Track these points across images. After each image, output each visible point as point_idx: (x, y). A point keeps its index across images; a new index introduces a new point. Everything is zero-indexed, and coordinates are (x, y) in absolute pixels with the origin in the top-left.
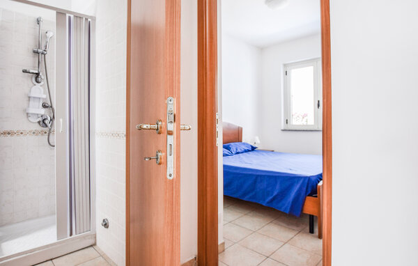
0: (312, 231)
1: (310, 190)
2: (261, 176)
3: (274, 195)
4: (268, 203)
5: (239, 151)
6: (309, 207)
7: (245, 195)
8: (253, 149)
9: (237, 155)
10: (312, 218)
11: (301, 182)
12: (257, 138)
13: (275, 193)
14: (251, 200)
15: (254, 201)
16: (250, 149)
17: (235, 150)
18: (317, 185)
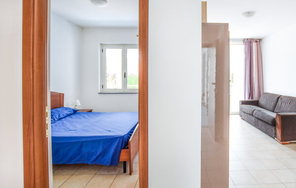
0: (125, 171)
1: (124, 144)
2: (86, 142)
3: (98, 154)
4: (93, 161)
5: (62, 116)
6: (123, 157)
7: (71, 159)
8: (75, 112)
9: (60, 122)
10: (125, 163)
11: (118, 141)
12: (78, 101)
13: (98, 153)
14: (77, 162)
15: (80, 162)
16: (72, 112)
17: (57, 117)
18: (128, 140)
